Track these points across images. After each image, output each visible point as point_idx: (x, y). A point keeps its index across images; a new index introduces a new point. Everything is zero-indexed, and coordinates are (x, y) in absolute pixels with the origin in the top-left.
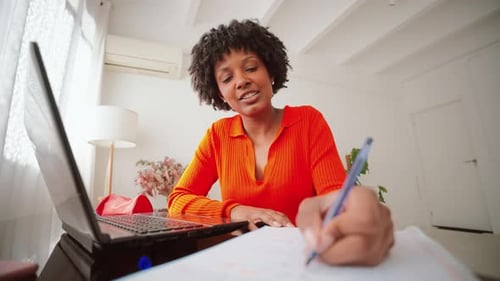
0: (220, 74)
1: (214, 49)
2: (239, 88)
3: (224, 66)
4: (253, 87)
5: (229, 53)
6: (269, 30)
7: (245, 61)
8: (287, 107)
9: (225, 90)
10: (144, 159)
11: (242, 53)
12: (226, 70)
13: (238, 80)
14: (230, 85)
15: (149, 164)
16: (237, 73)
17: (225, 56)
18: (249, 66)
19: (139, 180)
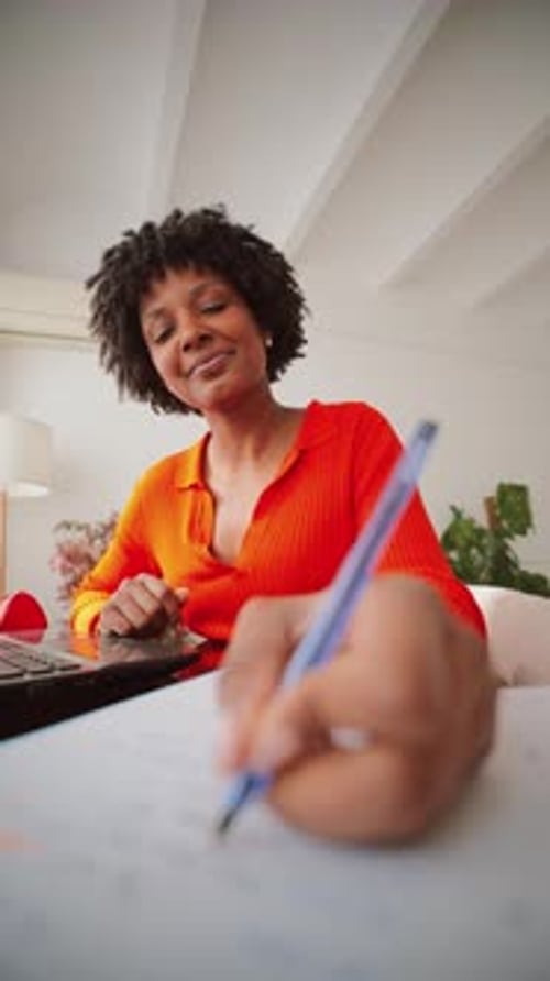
0: (151, 326)
1: (128, 267)
2: (187, 348)
3: (156, 305)
4: (218, 344)
5: (162, 276)
6: (254, 232)
7: (198, 293)
8: (315, 405)
9: (161, 357)
10: (69, 518)
11: (191, 273)
12: (160, 313)
13: (184, 333)
14: (170, 345)
15: (80, 528)
16: (183, 317)
17: (156, 286)
18: (207, 301)
19: (59, 561)
